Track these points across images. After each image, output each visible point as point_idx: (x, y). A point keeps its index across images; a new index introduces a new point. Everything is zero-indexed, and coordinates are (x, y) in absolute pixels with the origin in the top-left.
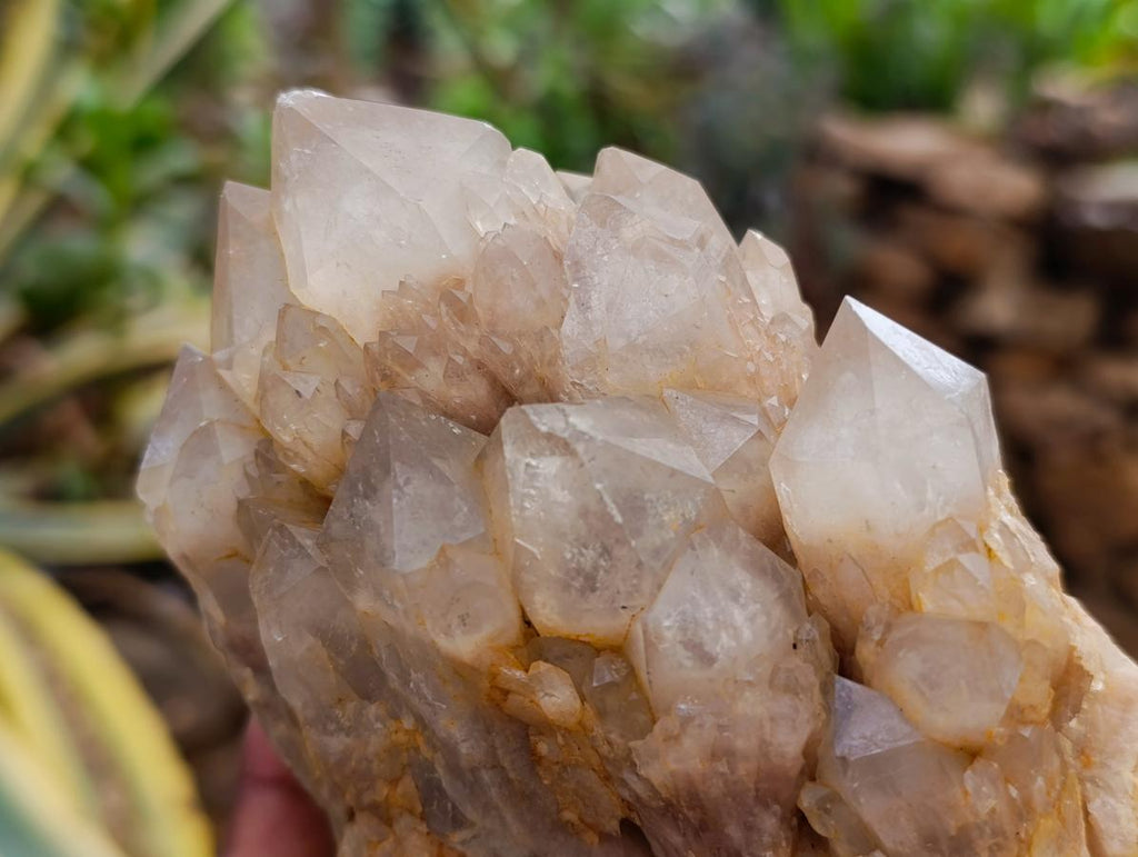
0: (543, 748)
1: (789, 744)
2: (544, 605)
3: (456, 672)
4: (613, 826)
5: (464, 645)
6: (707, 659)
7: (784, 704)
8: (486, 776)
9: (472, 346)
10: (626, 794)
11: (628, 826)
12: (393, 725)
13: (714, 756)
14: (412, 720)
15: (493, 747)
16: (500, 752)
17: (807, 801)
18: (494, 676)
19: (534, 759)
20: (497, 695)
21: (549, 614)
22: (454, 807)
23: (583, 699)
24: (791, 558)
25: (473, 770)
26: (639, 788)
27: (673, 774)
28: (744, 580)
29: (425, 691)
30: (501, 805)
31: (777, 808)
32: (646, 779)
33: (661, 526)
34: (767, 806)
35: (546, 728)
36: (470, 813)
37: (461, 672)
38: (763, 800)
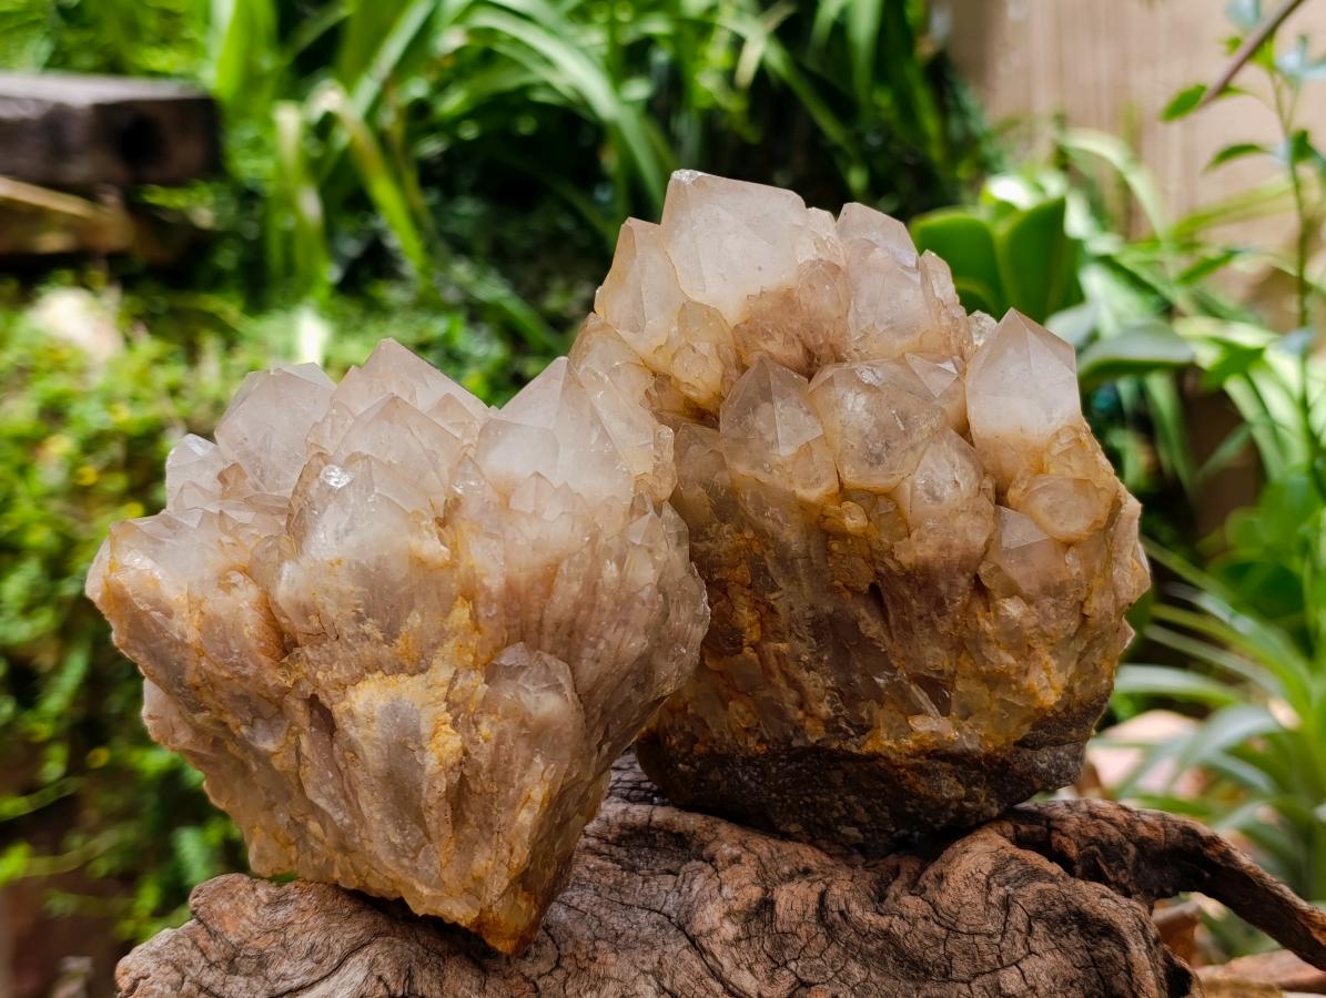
0: (835, 546)
1: (979, 540)
2: (849, 472)
3: (801, 507)
4: (865, 587)
5: (813, 494)
6: (936, 499)
7: (979, 522)
8: (800, 562)
9: (796, 326)
10: (882, 569)
11: (874, 588)
12: (737, 536)
13: (941, 548)
14: (752, 533)
15: (808, 547)
16: (812, 549)
17: (983, 570)
18: (823, 509)
19: (829, 552)
20: (821, 519)
21: (851, 476)
22: (773, 580)
23: (869, 520)
24: (972, 443)
25: (793, 559)
26: (893, 566)
27: (917, 558)
28: (956, 458)
29: (779, 517)
30: (803, 579)
31: (968, 574)
32: (899, 562)
33: (921, 431)
34: (964, 573)
35: (843, 535)
36: (781, 583)
37: (804, 507)
38: (962, 571)
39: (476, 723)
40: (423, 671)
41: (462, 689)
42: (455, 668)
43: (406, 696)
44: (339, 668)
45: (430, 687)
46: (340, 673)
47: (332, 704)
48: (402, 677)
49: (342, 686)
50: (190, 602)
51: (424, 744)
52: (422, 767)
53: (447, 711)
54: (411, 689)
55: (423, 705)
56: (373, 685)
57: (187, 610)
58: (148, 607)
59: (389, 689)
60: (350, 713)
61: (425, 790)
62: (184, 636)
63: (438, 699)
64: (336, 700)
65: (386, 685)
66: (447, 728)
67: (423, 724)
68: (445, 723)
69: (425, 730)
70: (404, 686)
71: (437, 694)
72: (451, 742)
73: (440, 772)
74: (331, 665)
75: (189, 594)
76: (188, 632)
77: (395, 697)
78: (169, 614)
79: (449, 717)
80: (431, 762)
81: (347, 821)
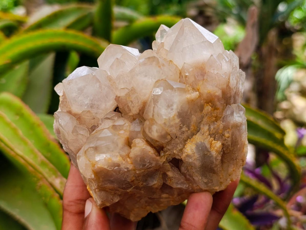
39: (223, 135)
40: (198, 131)
41: (214, 128)
42: (208, 125)
43: (198, 141)
44: (179, 146)
45: (203, 134)
46: (180, 147)
47: (181, 157)
48: (194, 137)
49: (181, 150)
50: (123, 158)
51: (209, 150)
52: (212, 156)
53: (211, 137)
54: (198, 138)
55: (204, 140)
56: (189, 144)
57: (123, 161)
58: (112, 168)
59: (193, 142)
60: (188, 156)
61: (215, 162)
62: (127, 168)
63: (207, 136)
64: (181, 155)
65: (192, 142)
66: (214, 142)
67: (207, 145)
68: (212, 141)
69: (208, 146)
70: (196, 139)
71: (207, 135)
72: (218, 144)
73: (218, 154)
74: (177, 146)
75: (121, 156)
76: (128, 167)
77: (196, 143)
78: (119, 165)
79: (212, 139)
80: (214, 153)
81: (187, 186)
